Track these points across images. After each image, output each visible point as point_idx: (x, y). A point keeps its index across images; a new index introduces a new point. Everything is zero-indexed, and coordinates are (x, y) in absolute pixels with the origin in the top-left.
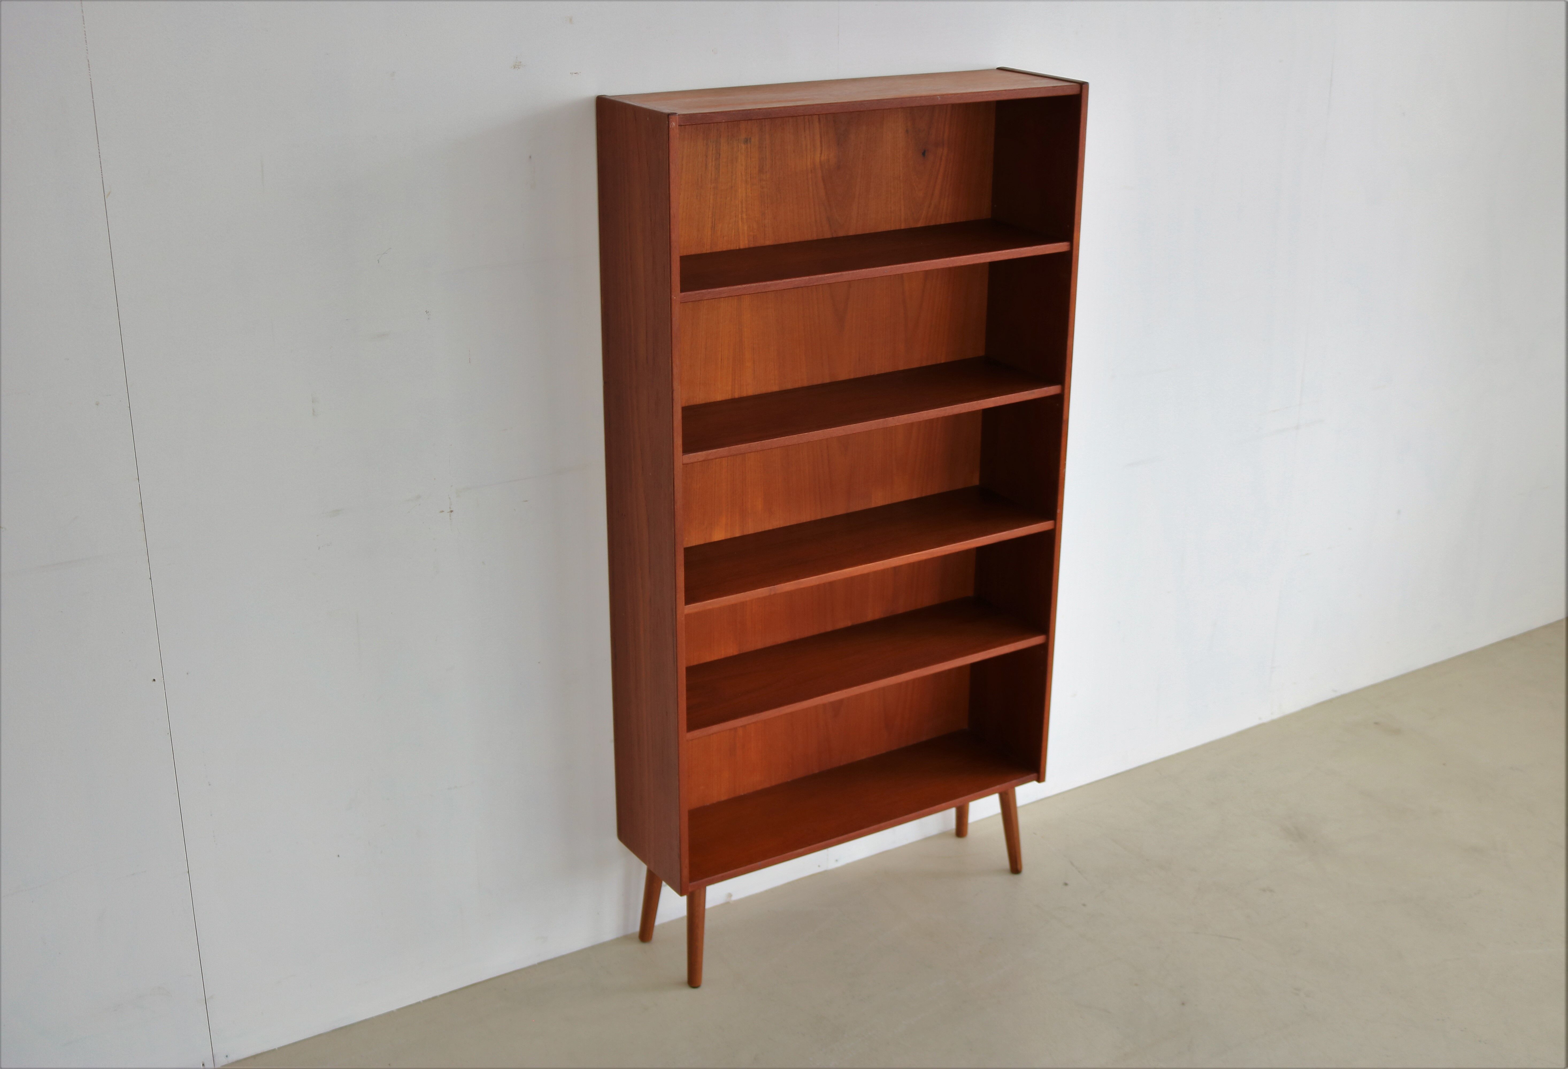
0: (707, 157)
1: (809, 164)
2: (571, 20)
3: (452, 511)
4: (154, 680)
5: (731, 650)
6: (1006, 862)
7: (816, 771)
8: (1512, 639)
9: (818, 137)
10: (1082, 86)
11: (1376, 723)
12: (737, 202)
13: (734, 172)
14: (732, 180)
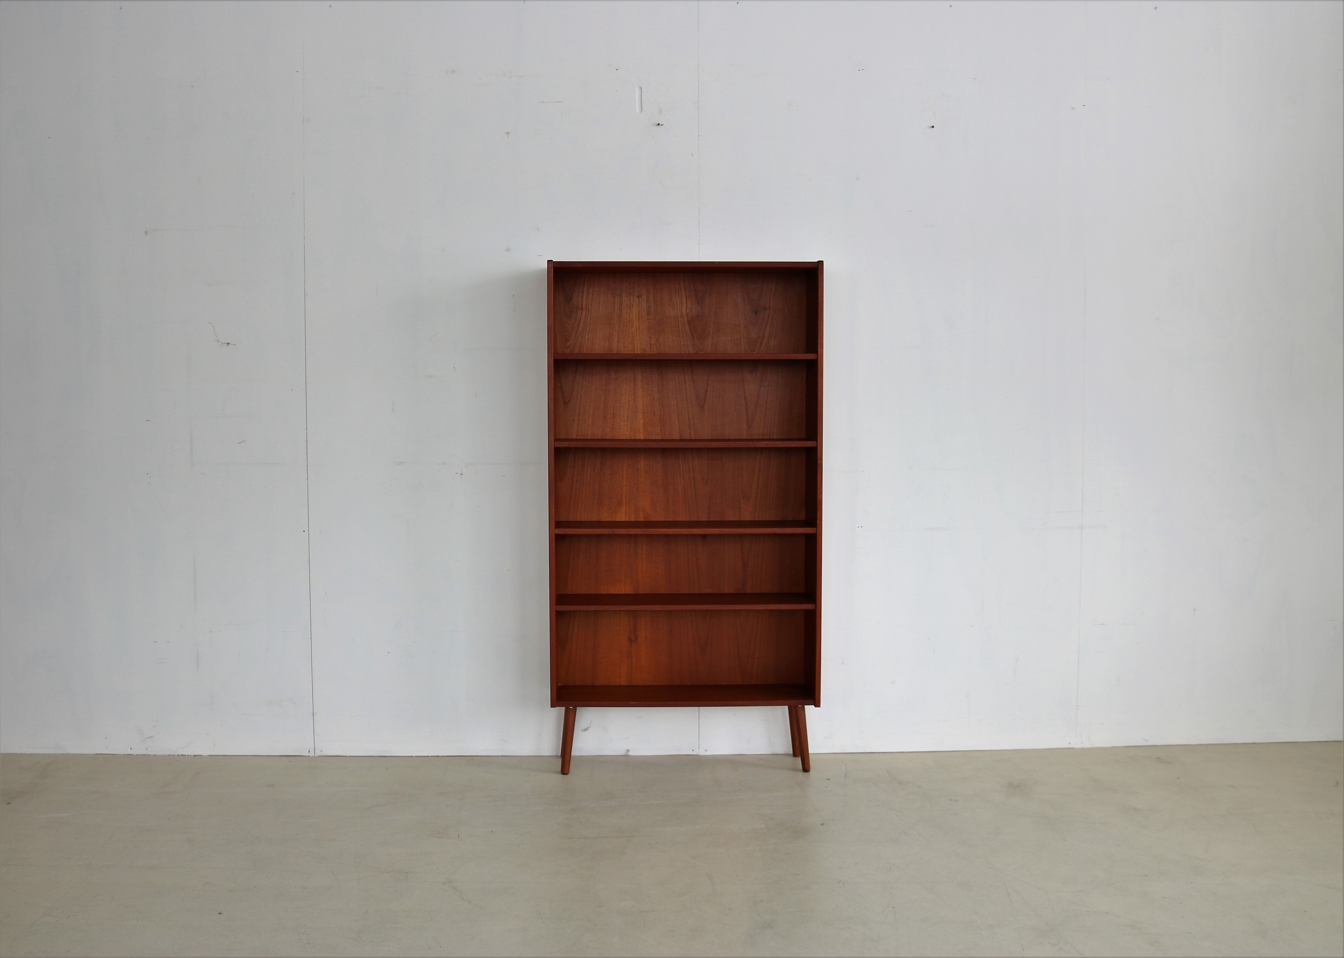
0: (614, 303)
1: (679, 312)
3: (462, 474)
4: (304, 531)
9: (684, 297)
10: (821, 263)
12: (633, 329)
13: (631, 313)
14: (630, 317)
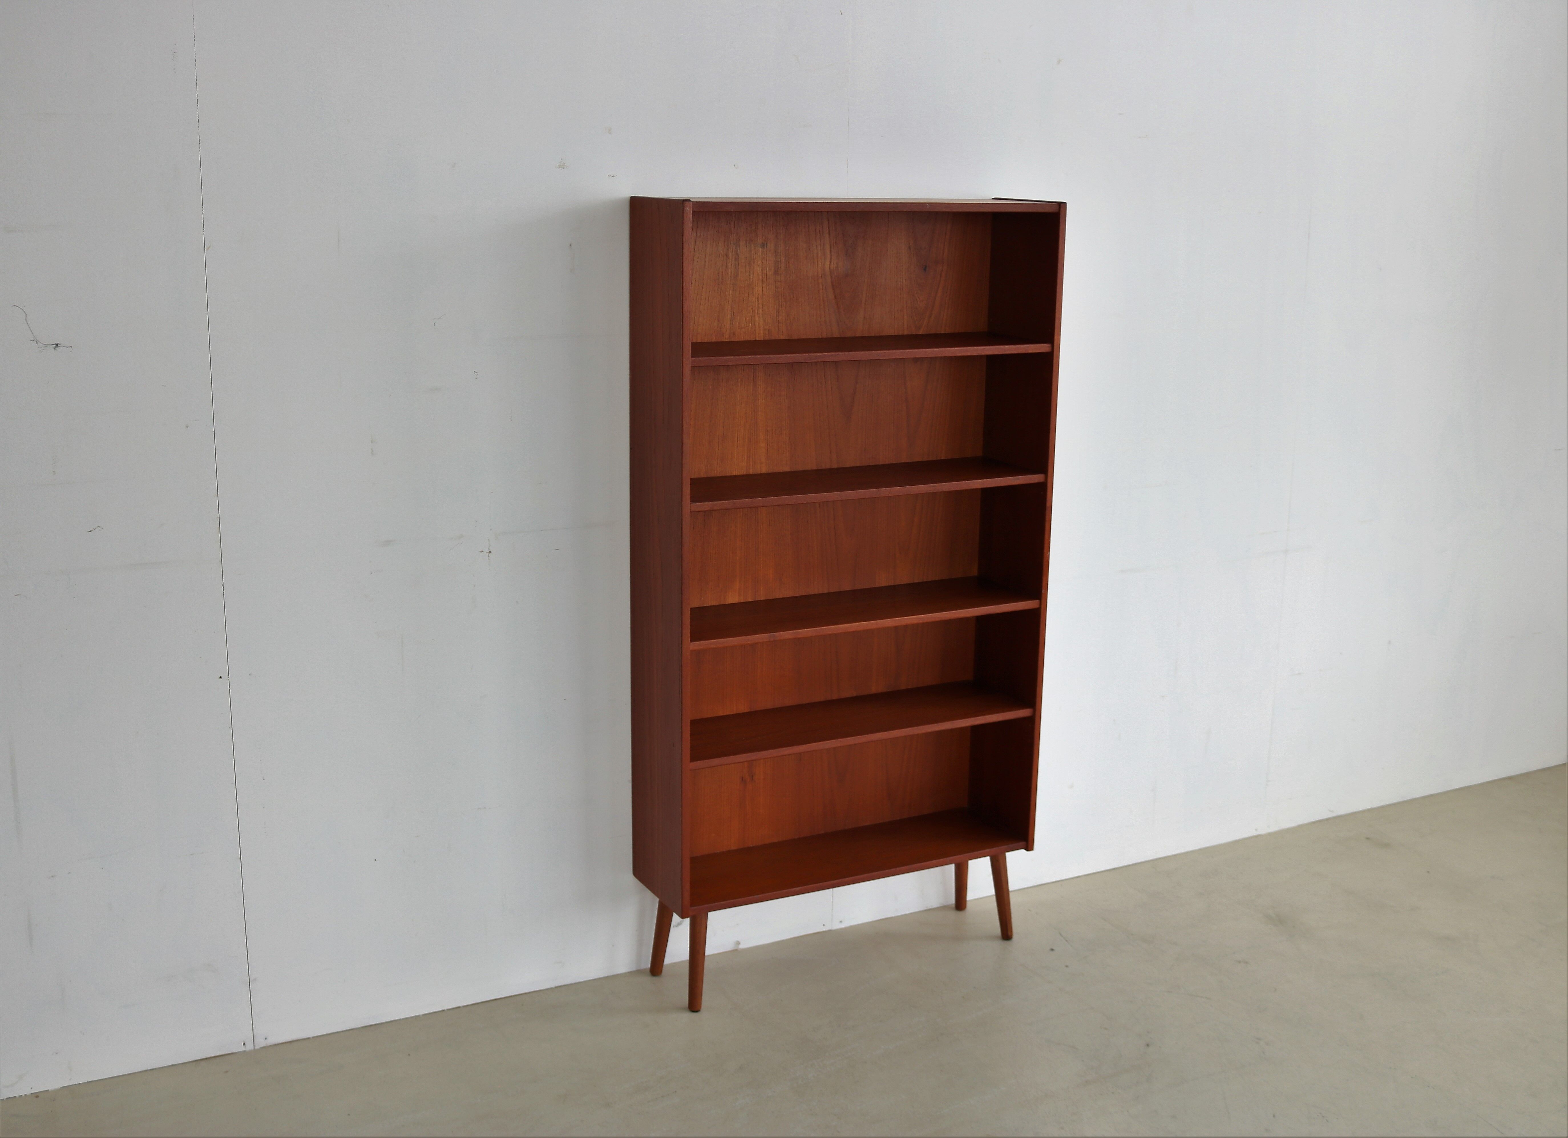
0: (727, 256)
1: (819, 270)
2: (610, 130)
3: (490, 552)
4: (221, 677)
5: (742, 707)
6: (998, 930)
7: (822, 832)
8: (1510, 778)
9: (828, 246)
10: (1061, 207)
11: (1368, 838)
12: (754, 299)
13: (752, 272)
14: (749, 279)
